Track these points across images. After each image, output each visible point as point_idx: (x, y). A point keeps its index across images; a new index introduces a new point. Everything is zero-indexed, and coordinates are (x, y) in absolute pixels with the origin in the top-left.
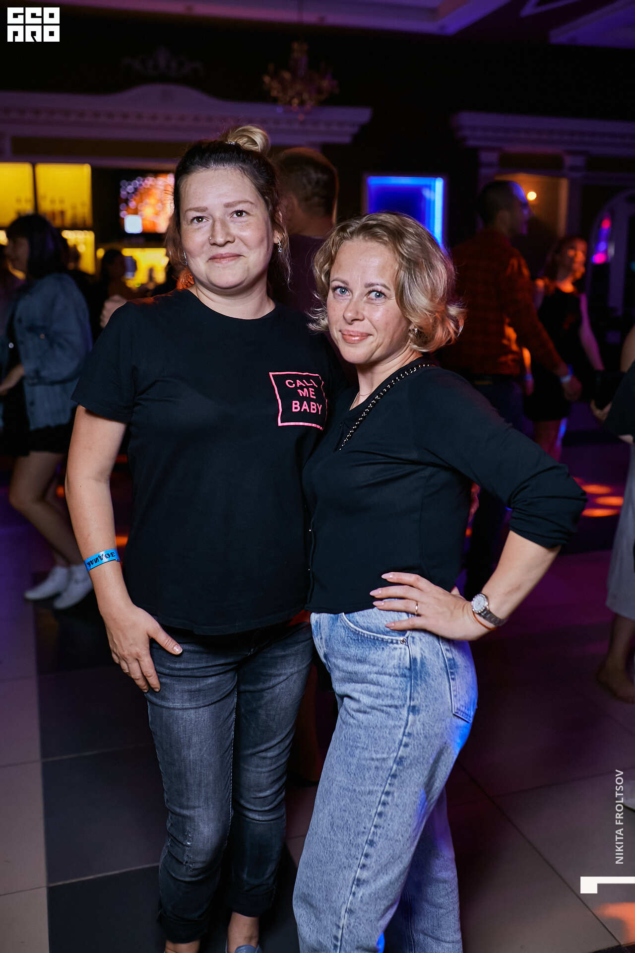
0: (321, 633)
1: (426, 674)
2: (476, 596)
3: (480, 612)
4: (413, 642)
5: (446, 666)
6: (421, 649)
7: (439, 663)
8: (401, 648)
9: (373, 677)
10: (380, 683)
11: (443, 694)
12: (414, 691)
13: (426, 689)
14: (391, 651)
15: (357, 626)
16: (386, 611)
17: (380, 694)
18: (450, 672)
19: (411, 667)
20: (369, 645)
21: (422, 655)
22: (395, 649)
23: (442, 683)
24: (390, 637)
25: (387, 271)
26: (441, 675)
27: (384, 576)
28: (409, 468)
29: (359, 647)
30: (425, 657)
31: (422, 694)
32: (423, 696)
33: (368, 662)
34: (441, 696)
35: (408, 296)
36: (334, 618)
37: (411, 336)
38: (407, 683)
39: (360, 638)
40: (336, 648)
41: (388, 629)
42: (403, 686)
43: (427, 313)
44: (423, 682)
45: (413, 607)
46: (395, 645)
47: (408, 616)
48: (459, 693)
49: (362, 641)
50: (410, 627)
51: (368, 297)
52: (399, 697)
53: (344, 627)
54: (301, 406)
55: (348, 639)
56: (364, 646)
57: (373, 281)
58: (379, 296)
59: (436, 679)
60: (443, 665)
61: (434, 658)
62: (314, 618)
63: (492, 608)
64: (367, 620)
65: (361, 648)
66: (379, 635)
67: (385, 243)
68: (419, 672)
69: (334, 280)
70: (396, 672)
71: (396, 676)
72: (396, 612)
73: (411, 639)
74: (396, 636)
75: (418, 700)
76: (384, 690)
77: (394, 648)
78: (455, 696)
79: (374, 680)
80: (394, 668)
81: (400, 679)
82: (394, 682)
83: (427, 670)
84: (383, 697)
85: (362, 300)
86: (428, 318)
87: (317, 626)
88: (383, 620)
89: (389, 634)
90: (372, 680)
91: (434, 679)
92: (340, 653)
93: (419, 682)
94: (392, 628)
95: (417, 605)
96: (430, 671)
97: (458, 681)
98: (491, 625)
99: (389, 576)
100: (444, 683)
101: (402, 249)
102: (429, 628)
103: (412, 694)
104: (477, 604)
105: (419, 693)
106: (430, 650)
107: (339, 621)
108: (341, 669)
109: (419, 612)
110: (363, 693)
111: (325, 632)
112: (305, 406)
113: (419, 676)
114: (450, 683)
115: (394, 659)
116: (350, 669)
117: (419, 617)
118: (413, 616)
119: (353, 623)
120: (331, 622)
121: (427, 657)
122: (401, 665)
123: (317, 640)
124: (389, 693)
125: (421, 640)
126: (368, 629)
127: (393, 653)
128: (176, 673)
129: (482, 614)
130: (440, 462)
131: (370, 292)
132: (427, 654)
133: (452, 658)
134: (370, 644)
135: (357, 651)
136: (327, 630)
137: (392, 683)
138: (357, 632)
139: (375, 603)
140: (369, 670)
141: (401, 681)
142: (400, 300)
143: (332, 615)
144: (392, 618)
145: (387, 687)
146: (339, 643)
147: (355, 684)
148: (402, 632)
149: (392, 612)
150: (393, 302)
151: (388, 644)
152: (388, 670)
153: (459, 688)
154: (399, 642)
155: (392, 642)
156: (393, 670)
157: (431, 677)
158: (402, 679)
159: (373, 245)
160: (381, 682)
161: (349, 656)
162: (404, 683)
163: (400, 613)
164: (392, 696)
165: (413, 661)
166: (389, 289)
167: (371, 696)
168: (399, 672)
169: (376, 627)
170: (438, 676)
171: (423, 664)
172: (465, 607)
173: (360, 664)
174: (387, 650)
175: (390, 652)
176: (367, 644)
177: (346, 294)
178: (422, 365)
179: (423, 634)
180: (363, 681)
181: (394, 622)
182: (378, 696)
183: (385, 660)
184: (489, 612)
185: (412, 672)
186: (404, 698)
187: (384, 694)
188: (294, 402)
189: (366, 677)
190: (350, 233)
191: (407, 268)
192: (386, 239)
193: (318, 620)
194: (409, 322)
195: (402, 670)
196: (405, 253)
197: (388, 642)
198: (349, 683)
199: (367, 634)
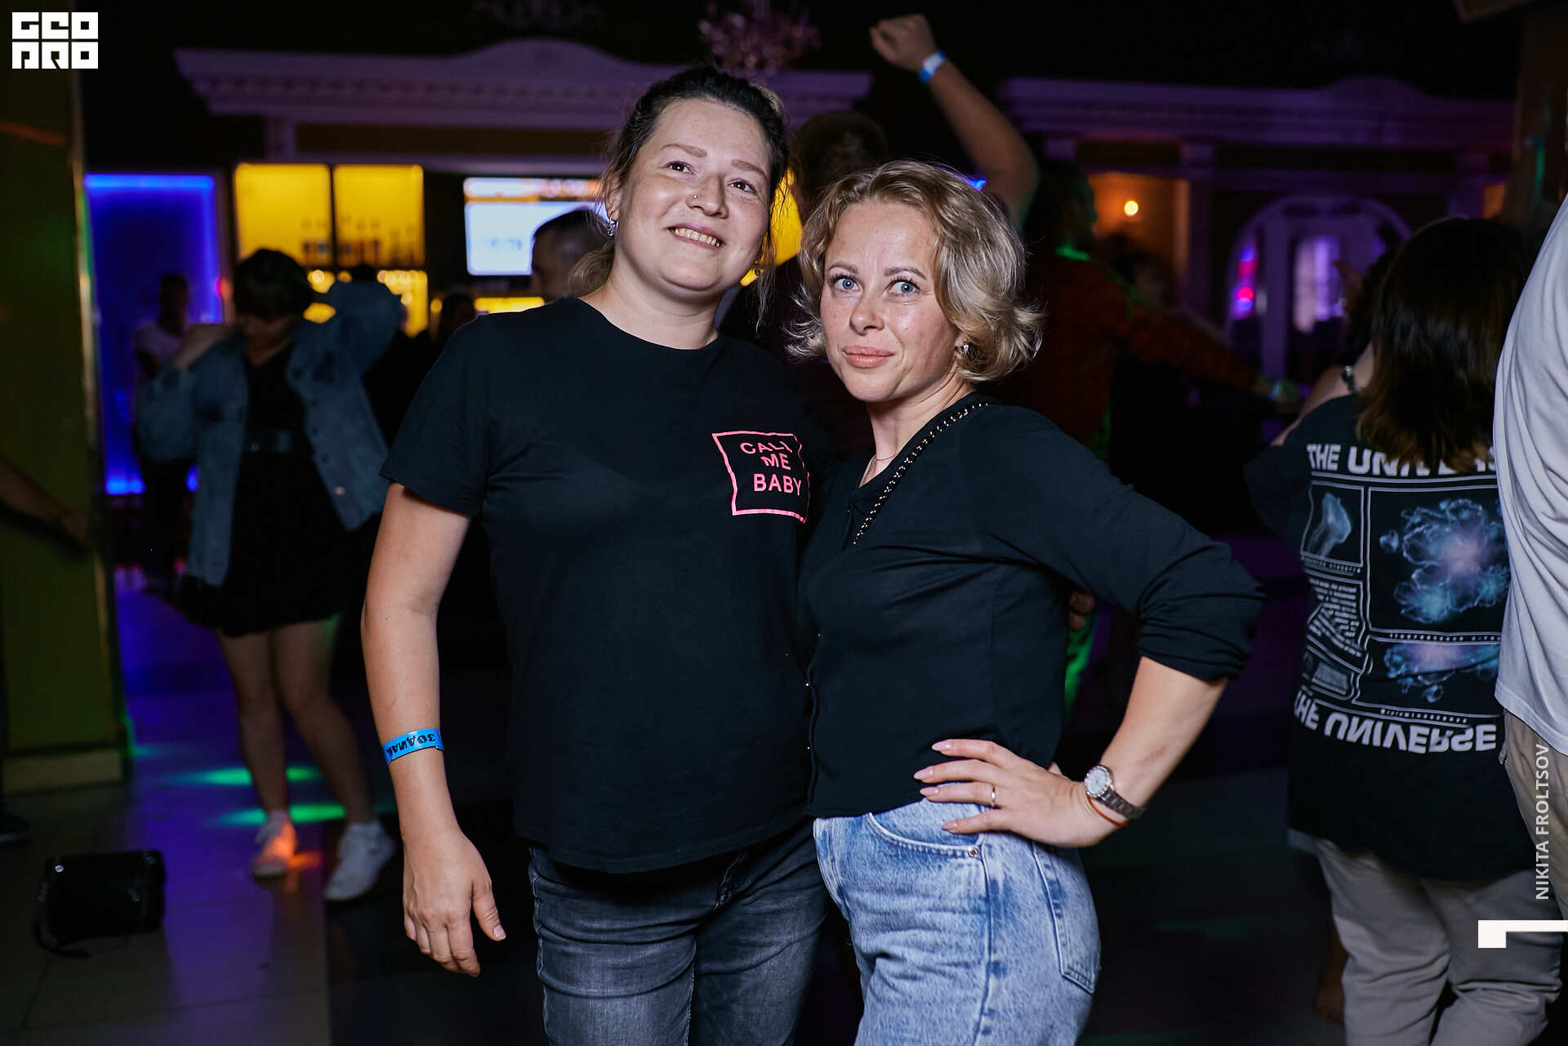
0: (832, 852)
1: (1014, 907)
2: (1091, 771)
3: (1099, 796)
4: (990, 853)
5: (1046, 894)
6: (1004, 865)
7: (1034, 888)
8: (970, 865)
9: (926, 916)
10: (938, 925)
11: (1044, 940)
12: (995, 936)
13: (1015, 933)
14: (954, 870)
15: (894, 833)
16: (942, 802)
17: (937, 945)
18: (1053, 903)
19: (988, 896)
20: (915, 861)
21: (1006, 875)
22: (961, 866)
23: (1040, 922)
24: (952, 847)
25: (920, 248)
26: (1038, 907)
27: (936, 747)
28: (967, 569)
29: (899, 868)
30: (1011, 878)
31: (1009, 941)
32: (1011, 944)
33: (916, 892)
34: (1040, 945)
35: (955, 288)
36: (855, 822)
37: (959, 356)
38: (982, 923)
39: (900, 853)
40: (860, 874)
41: (947, 834)
42: (976, 927)
43: (985, 315)
44: (1009, 920)
45: (988, 795)
46: (960, 860)
47: (980, 810)
48: (1070, 940)
49: (904, 857)
50: (984, 827)
51: (890, 291)
52: (970, 947)
53: (872, 836)
54: (768, 482)
55: (880, 856)
56: (908, 865)
57: (899, 264)
58: (907, 290)
59: (1030, 915)
60: (1042, 892)
61: (1026, 880)
62: (820, 827)
63: (1120, 787)
64: (910, 821)
65: (902, 869)
66: (931, 845)
67: (916, 204)
68: (1002, 903)
69: (833, 267)
70: (963, 905)
71: (965, 912)
72: (959, 805)
73: (987, 849)
74: (960, 845)
75: (1002, 951)
76: (945, 937)
77: (959, 865)
78: (1064, 945)
79: (927, 921)
80: (960, 898)
81: (971, 917)
82: (961, 922)
83: (1015, 900)
84: (943, 950)
85: (879, 296)
86: (986, 324)
87: (825, 840)
88: (937, 820)
89: (948, 842)
90: (924, 921)
91: (1028, 915)
92: (868, 880)
93: (1003, 921)
94: (953, 831)
95: (994, 790)
96: (1021, 901)
97: (1067, 919)
98: (1120, 818)
99: (945, 747)
100: (1043, 922)
101: (944, 212)
102: (1016, 828)
103: (992, 942)
104: (1095, 782)
105: (1004, 940)
106: (1018, 867)
107: (863, 826)
108: (869, 908)
109: (999, 802)
110: (909, 946)
111: (839, 848)
112: (775, 482)
113: (1002, 910)
114: (1054, 922)
115: (959, 883)
116: (885, 907)
117: (997, 811)
118: (987, 809)
119: (887, 828)
120: (850, 830)
121: (1014, 878)
122: (972, 893)
123: (826, 865)
124: (953, 942)
125: (1002, 849)
126: (913, 836)
127: (957, 873)
128: (593, 936)
129: (1104, 799)
130: (1019, 556)
131: (893, 283)
132: (1013, 874)
133: (1055, 879)
134: (918, 860)
135: (896, 875)
136: (842, 844)
137: (957, 925)
138: (895, 843)
139: (923, 791)
140: (918, 905)
141: (973, 921)
142: (943, 295)
143: (851, 819)
144: (953, 816)
145: (949, 932)
146: (866, 865)
147: (895, 933)
148: (971, 836)
149: (952, 804)
150: (930, 300)
151: (948, 859)
152: (949, 903)
153: (1069, 932)
154: (966, 854)
155: (954, 856)
156: (959, 902)
157: (1022, 912)
158: (974, 917)
159: (896, 207)
160: (940, 923)
161: (883, 885)
162: (978, 924)
163: (965, 806)
164: (958, 947)
165: (991, 885)
166: (924, 277)
167: (923, 950)
168: (969, 905)
169: (927, 832)
170: (1034, 910)
171: (1007, 889)
172: (1074, 791)
173: (902, 896)
174: (946, 868)
175: (951, 872)
176: (913, 862)
177: (853, 288)
178: (977, 406)
179: (1005, 839)
180: (909, 925)
181: (957, 821)
182: (934, 948)
183: (944, 887)
184: (1115, 795)
185: (990, 904)
186: (980, 949)
187: (944, 943)
188: (756, 476)
189: (913, 917)
190: (859, 191)
191: (953, 242)
192: (918, 196)
193: (827, 830)
194: (957, 332)
195: (973, 902)
196: (949, 218)
197: (947, 855)
198: (883, 931)
199: (912, 845)
